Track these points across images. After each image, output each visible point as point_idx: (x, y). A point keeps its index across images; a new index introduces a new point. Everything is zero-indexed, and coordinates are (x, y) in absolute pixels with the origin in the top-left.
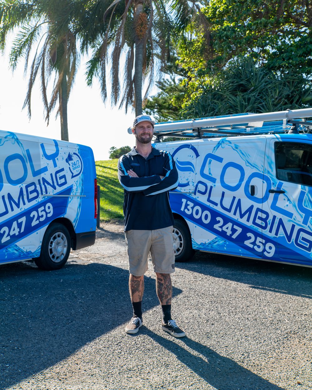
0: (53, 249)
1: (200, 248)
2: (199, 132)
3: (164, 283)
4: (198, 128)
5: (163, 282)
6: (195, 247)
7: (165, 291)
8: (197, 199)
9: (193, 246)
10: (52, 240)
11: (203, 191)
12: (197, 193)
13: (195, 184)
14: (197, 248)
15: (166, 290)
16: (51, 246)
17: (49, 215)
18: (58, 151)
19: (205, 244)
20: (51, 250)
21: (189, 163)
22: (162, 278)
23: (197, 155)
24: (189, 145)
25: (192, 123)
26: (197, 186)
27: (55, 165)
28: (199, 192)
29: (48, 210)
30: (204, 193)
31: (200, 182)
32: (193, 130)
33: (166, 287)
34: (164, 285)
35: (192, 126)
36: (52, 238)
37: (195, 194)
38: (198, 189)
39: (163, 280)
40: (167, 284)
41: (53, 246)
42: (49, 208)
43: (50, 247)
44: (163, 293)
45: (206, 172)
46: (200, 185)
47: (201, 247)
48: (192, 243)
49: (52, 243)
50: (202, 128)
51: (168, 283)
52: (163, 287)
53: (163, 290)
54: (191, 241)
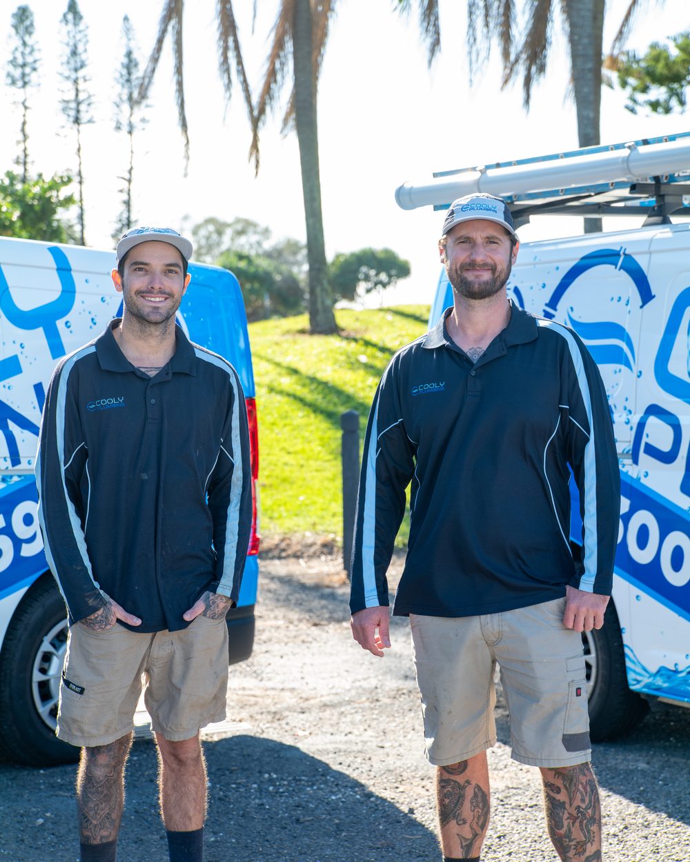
0: (52, 683)
1: (659, 689)
2: (661, 197)
3: (567, 801)
4: (657, 179)
5: (562, 797)
6: (638, 681)
7: (573, 829)
8: (644, 481)
9: (631, 676)
10: (46, 646)
11: (666, 447)
12: (642, 456)
13: (635, 419)
14: (647, 686)
15: (577, 824)
16: (43, 671)
17: (28, 551)
18: (69, 291)
19: (676, 672)
20: (44, 687)
21: (614, 330)
22: (559, 783)
23: (646, 295)
24: (617, 254)
25: (627, 160)
26: (641, 426)
27: (57, 349)
28: (652, 451)
29: (21, 531)
30: (668, 458)
31: (654, 410)
32: (634, 188)
33: (575, 813)
34: (567, 806)
35: (628, 170)
36: (47, 640)
37: (636, 461)
38: (644, 440)
39: (563, 791)
40: (577, 802)
41: (53, 671)
42: (28, 520)
43: (37, 677)
44: (568, 835)
45: (677, 367)
46: (652, 420)
47: (659, 682)
48: (628, 664)
49: (47, 658)
50: (672, 178)
51: (583, 800)
52: (566, 815)
53: (565, 823)
54: (623, 655)
